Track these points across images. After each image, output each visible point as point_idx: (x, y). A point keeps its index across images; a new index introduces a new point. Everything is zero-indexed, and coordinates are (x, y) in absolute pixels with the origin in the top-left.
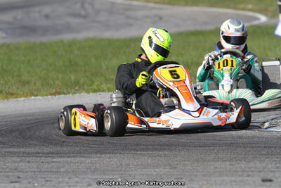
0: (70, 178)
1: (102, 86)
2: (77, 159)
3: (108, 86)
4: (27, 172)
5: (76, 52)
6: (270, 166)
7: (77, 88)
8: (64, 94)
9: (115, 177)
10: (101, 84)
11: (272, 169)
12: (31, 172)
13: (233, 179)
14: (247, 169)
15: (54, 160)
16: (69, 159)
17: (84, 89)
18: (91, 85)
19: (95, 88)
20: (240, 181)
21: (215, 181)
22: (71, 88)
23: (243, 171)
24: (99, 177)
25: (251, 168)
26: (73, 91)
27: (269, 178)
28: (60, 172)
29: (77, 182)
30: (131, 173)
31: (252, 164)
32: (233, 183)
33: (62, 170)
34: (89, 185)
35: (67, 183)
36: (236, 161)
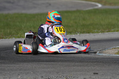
0: (10, 72)
2: (13, 65)
5: (9, 19)
6: (97, 68)
7: (10, 36)
8: (5, 38)
9: (30, 72)
10: (22, 34)
11: (98, 70)
13: (81, 73)
14: (88, 69)
15: (2, 65)
16: (9, 65)
17: (13, 36)
18: (17, 35)
19: (19, 36)
20: (84, 74)
21: (74, 74)
23: (86, 70)
24: (23, 72)
25: (89, 69)
26: (9, 37)
27: (97, 73)
28: (5, 70)
29: (13, 74)
30: (37, 70)
31: (90, 68)
32: (81, 75)
33: (6, 69)
34: (19, 75)
36: (83, 66)
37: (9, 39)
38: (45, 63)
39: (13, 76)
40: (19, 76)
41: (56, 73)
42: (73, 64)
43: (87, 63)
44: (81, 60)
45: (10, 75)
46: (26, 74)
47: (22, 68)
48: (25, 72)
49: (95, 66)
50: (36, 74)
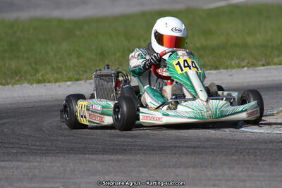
1: (47, 76)
3: (55, 75)
7: (17, 78)
8: (3, 85)
10: (47, 73)
17: (26, 79)
18: (35, 75)
19: (40, 78)
22: (11, 78)
26: (13, 81)
31: (219, 172)
37: (15, 86)
38: (100, 157)
42: (175, 159)
43: (211, 158)
44: (194, 148)
49: (234, 168)
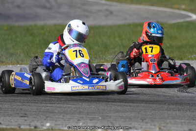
0: (63, 116)
2: (65, 106)
4: (30, 111)
5: (47, 34)
9: (96, 116)
12: (34, 111)
13: (183, 121)
14: (192, 116)
15: (48, 105)
16: (59, 105)
20: (188, 123)
21: (170, 122)
23: (189, 117)
24: (84, 116)
25: (195, 115)
28: (55, 112)
29: (70, 119)
30: (107, 115)
31: (195, 113)
32: (183, 124)
33: (56, 111)
34: (79, 120)
35: (62, 119)
36: (183, 111)
38: (119, 104)
39: (69, 123)
40: (80, 123)
41: (141, 121)
42: (166, 106)
43: (188, 107)
44: (177, 101)
45: (65, 120)
46: (91, 120)
47: (82, 110)
48: (88, 116)
50: (108, 121)
